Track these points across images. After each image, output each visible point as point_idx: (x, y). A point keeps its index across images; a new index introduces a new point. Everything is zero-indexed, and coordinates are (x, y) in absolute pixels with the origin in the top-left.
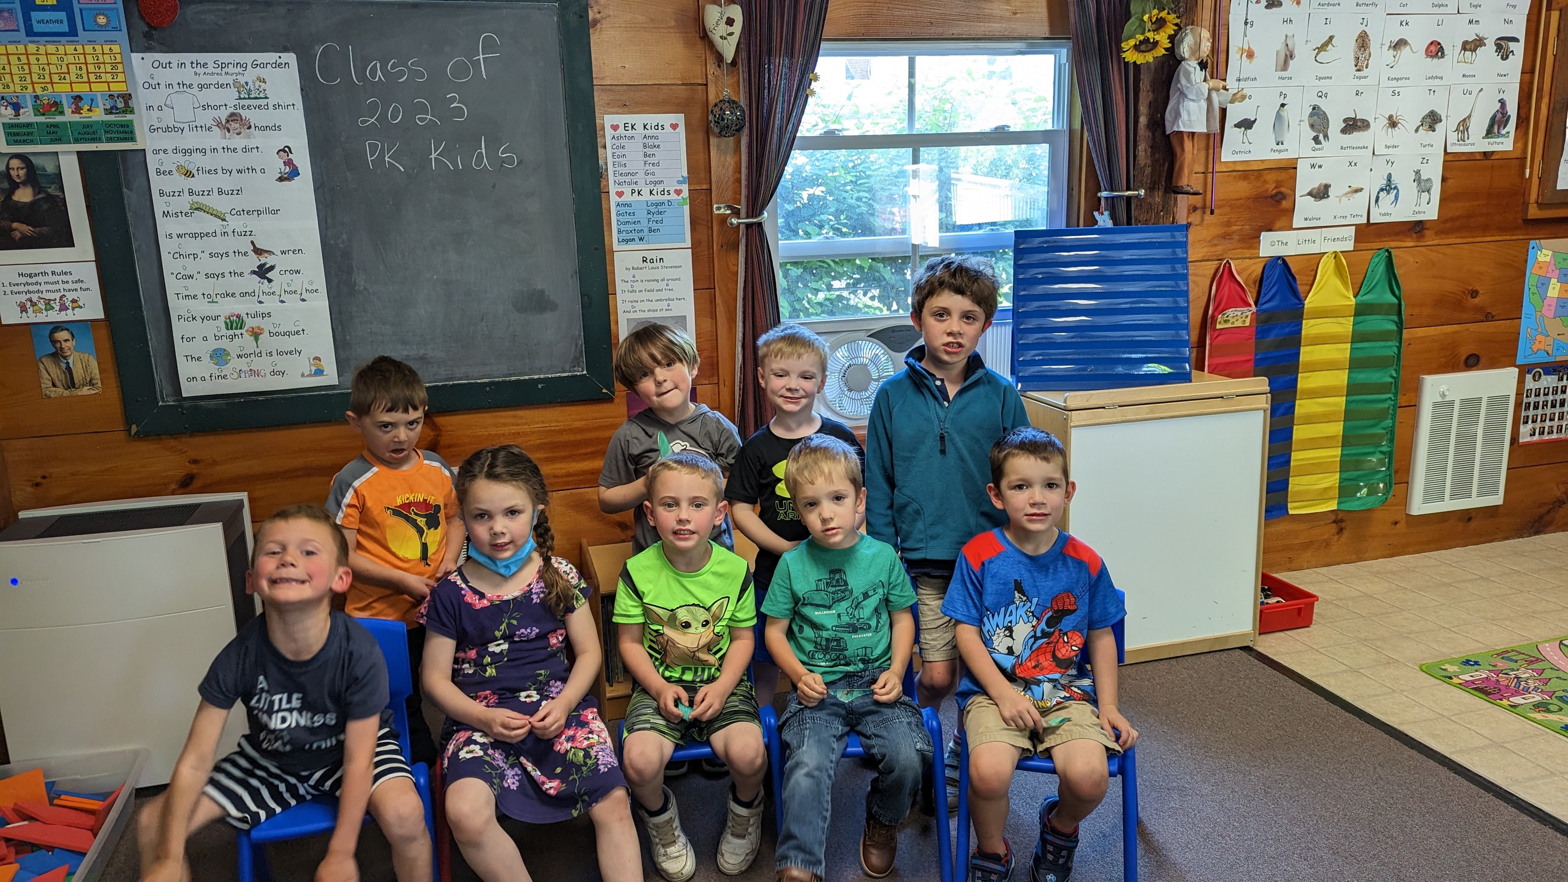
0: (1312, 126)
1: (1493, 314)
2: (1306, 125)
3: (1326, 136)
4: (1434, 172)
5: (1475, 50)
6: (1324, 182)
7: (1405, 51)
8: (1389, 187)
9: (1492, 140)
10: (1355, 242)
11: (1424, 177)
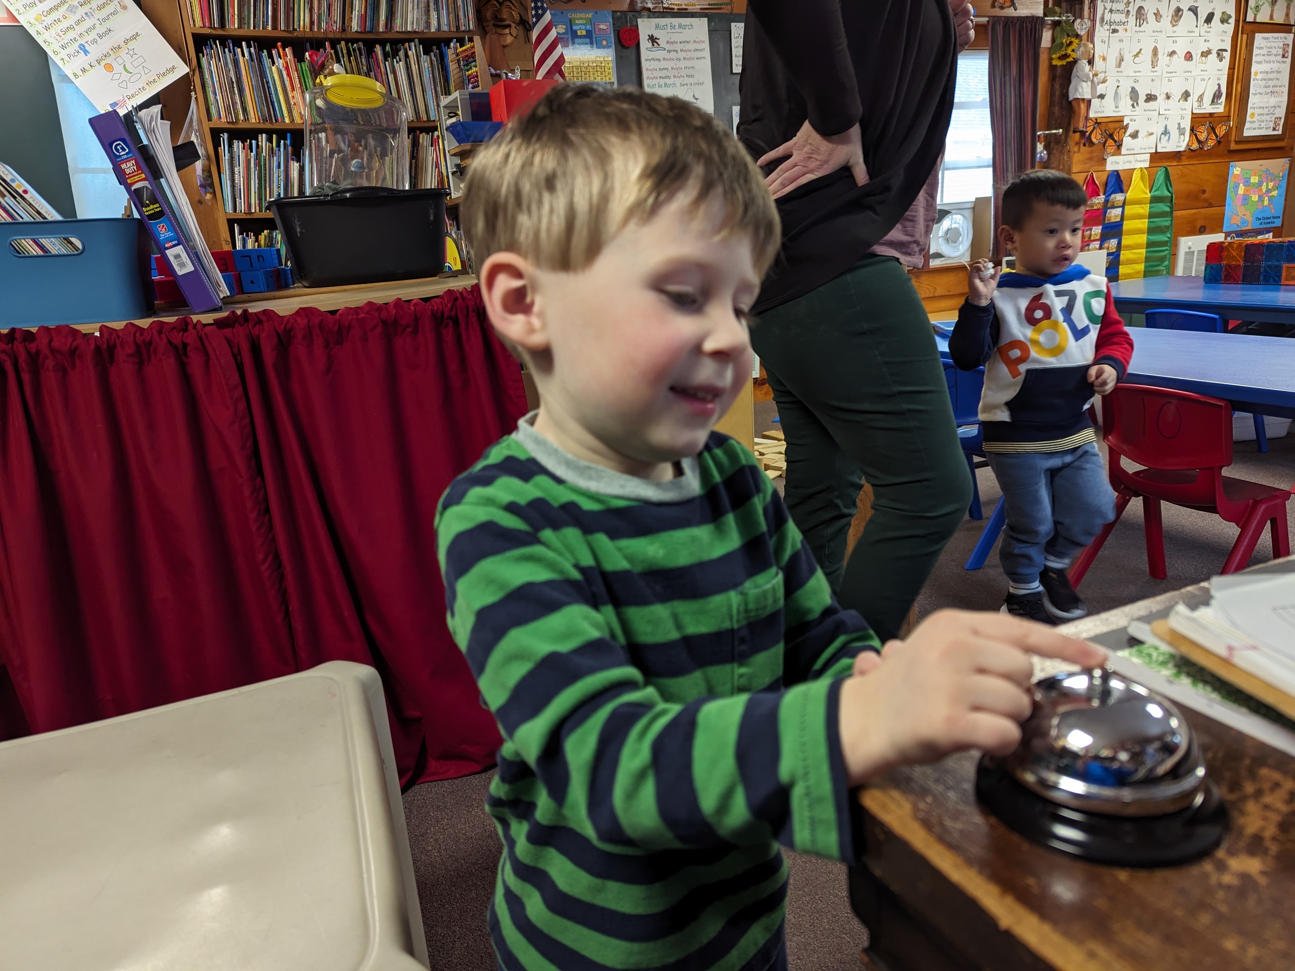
0: (1131, 98)
1: (1213, 203)
2: (1128, 98)
3: (1137, 104)
4: (1187, 124)
5: (1207, 56)
6: (1136, 129)
7: (1175, 56)
8: (1166, 132)
9: (1214, 106)
10: (1150, 162)
11: (1182, 127)
